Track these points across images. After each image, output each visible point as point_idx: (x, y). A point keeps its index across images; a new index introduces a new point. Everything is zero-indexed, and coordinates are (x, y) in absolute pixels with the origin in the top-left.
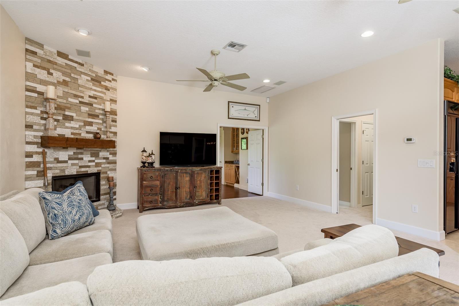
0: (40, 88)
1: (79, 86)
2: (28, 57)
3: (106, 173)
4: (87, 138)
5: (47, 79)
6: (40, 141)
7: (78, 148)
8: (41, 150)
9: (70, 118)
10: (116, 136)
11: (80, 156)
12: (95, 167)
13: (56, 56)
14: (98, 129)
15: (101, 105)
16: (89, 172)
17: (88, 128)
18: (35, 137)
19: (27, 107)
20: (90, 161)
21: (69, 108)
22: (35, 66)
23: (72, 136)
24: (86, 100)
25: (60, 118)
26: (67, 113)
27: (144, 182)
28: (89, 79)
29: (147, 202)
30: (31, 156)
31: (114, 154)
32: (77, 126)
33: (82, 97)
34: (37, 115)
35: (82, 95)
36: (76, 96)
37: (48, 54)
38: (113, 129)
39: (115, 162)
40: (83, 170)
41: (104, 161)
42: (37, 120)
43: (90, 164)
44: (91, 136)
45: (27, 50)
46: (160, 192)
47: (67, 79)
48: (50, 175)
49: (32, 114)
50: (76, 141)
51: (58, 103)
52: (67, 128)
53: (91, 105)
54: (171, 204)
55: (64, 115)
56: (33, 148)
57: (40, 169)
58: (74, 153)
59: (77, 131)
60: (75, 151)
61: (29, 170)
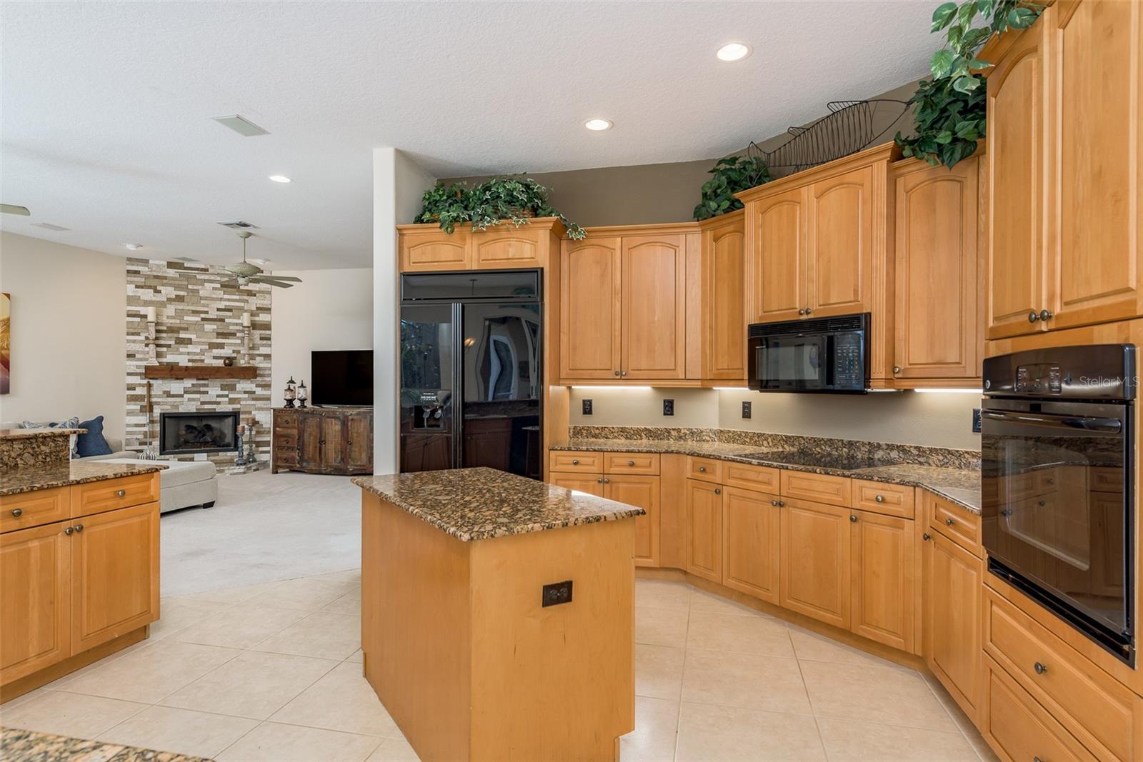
0: (143, 311)
1: (201, 298)
2: (129, 278)
3: (250, 413)
4: (214, 365)
5: (154, 299)
6: (143, 371)
7: (197, 379)
8: (145, 382)
9: (189, 341)
10: (271, 360)
11: (202, 389)
12: (229, 404)
13: (165, 269)
14: (234, 351)
15: (239, 319)
16: (217, 411)
17: (216, 352)
18: (138, 367)
19: (128, 334)
20: (218, 396)
21: (186, 329)
22: (137, 287)
23: (190, 364)
24: (213, 314)
25: (172, 342)
26: (182, 335)
27: (278, 429)
28: (219, 286)
29: (281, 459)
30: (134, 389)
31: (267, 386)
32: (198, 351)
33: (207, 312)
34: (141, 342)
35: (206, 309)
36: (195, 312)
37: (154, 269)
38: (263, 350)
39: (267, 398)
40: (206, 406)
41: (246, 396)
42: (141, 347)
43: (219, 399)
44: (220, 363)
45: (128, 272)
46: (298, 446)
47: (182, 293)
48: (157, 411)
49: (134, 342)
50: (186, 370)
51: (169, 325)
52: (182, 354)
53: (223, 320)
54: (312, 466)
55: (178, 338)
56: (136, 380)
57: (144, 404)
58: (193, 385)
59: (198, 357)
60: (195, 382)
61: (131, 404)
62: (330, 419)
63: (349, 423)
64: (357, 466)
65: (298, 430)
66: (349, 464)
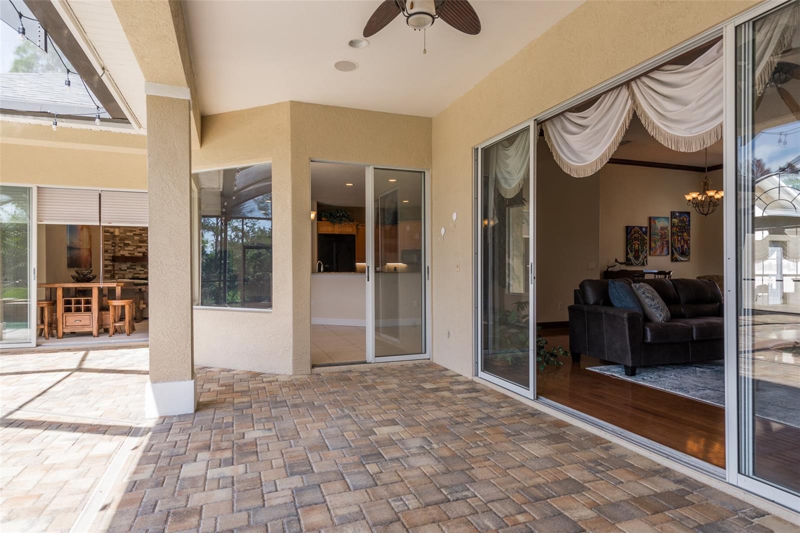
0: (111, 230)
4: (138, 256)
6: (111, 258)
7: (133, 262)
8: (112, 263)
9: (128, 245)
11: (134, 267)
12: (144, 274)
14: (146, 250)
17: (139, 250)
18: (109, 256)
19: (105, 241)
20: (140, 270)
21: (127, 239)
23: (129, 255)
24: (138, 232)
25: (122, 245)
26: (126, 242)
30: (107, 267)
32: (132, 249)
33: (135, 231)
34: (110, 244)
36: (131, 231)
42: (110, 247)
43: (141, 272)
44: (141, 255)
48: (117, 277)
49: (108, 244)
52: (126, 250)
53: (141, 235)
55: (124, 243)
56: (108, 263)
57: (112, 274)
58: (131, 265)
59: (132, 252)
60: (131, 264)
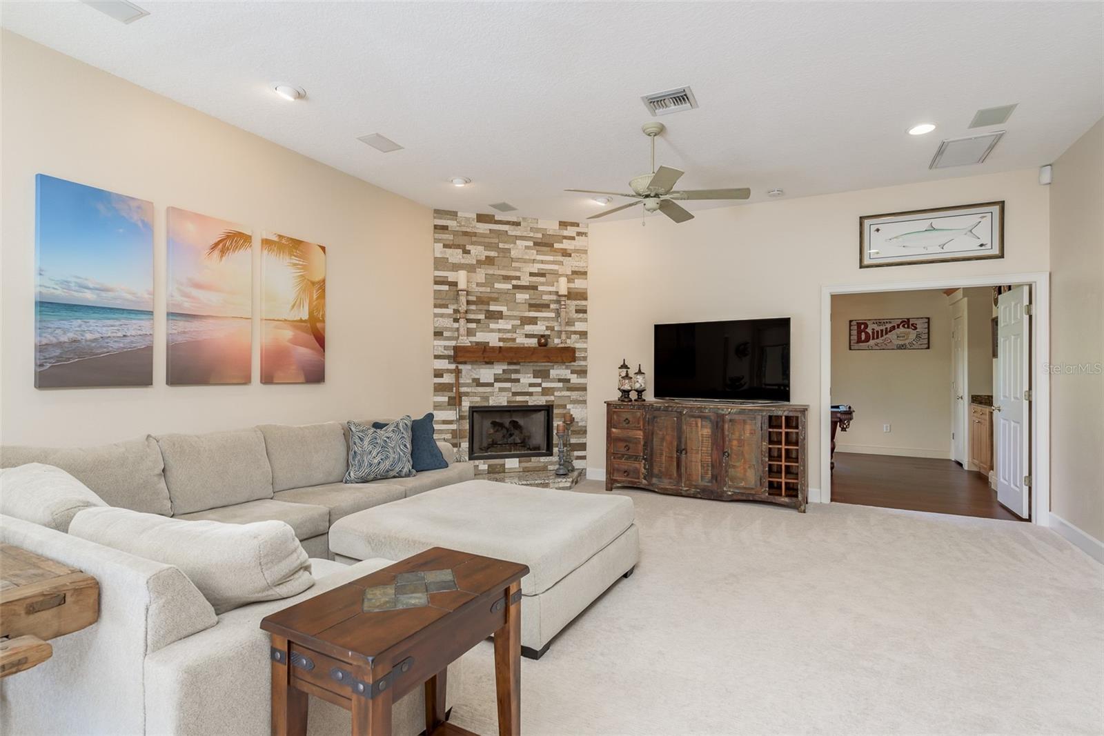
0: (451, 276)
1: (512, 260)
2: (437, 236)
3: (564, 407)
4: (526, 345)
5: (463, 261)
6: (451, 353)
7: (510, 364)
8: (453, 366)
9: (499, 315)
10: (586, 338)
11: (514, 376)
12: (542, 395)
13: (475, 223)
14: (548, 328)
15: (553, 285)
16: (530, 404)
17: (529, 329)
18: (446, 348)
19: (436, 306)
20: (531, 385)
21: (496, 300)
22: (445, 246)
23: (501, 344)
24: (526, 280)
25: (482, 317)
26: (492, 308)
27: (614, 430)
28: (531, 244)
29: (618, 470)
30: (442, 376)
31: (582, 372)
32: (509, 327)
33: (518, 278)
34: (449, 316)
35: (518, 274)
36: (507, 278)
37: (463, 223)
38: (579, 327)
39: (583, 388)
40: (519, 398)
41: (560, 385)
42: (448, 322)
43: (532, 389)
44: (533, 342)
45: (436, 227)
46: (644, 454)
47: (493, 254)
48: (466, 404)
49: (442, 316)
50: (500, 352)
51: (479, 294)
52: (493, 331)
53: (535, 288)
54: (666, 484)
55: (488, 311)
56: (444, 364)
57: (453, 394)
58: (504, 371)
59: (508, 336)
60: (505, 367)
61: (438, 395)
62: (693, 419)
63: (726, 426)
64: (737, 488)
65: (644, 433)
66: (725, 485)
